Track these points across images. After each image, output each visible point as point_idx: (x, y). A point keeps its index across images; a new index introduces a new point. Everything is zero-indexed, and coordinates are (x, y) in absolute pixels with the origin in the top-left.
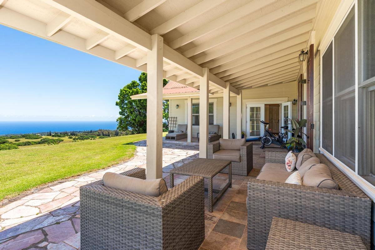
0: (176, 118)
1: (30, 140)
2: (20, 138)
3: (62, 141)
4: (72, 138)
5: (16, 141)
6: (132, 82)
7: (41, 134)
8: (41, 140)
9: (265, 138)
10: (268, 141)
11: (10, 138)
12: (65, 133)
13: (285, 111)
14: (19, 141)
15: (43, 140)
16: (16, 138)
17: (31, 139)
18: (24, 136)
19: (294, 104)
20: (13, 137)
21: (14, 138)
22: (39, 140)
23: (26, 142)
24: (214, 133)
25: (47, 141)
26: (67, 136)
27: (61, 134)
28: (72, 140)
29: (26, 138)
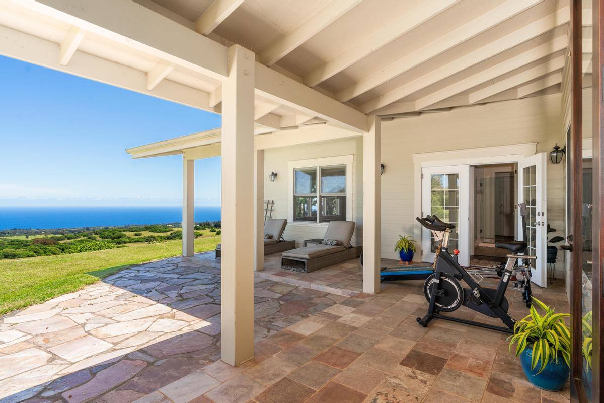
0: (273, 202)
1: (155, 234)
2: (143, 231)
3: (201, 235)
4: (215, 231)
5: (136, 235)
7: (174, 226)
8: (171, 234)
9: (437, 281)
10: (447, 293)
11: (129, 231)
12: (207, 224)
13: (526, 182)
14: (140, 235)
15: (173, 235)
16: (137, 231)
17: (158, 232)
18: (147, 228)
19: (554, 159)
20: (134, 229)
21: (133, 231)
22: (169, 234)
23: (149, 237)
24: (335, 242)
25: (179, 236)
26: (209, 228)
27: (200, 225)
28: (214, 233)
29: (150, 231)
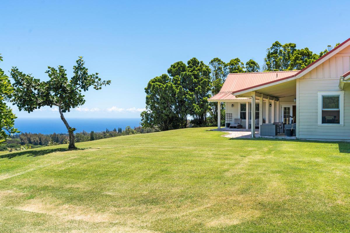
0: (232, 114)
6: (163, 75)
